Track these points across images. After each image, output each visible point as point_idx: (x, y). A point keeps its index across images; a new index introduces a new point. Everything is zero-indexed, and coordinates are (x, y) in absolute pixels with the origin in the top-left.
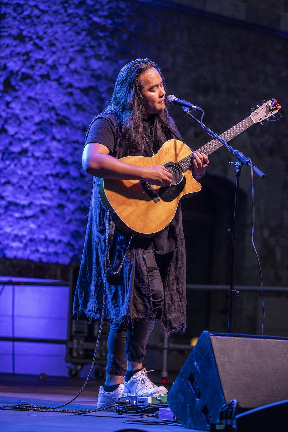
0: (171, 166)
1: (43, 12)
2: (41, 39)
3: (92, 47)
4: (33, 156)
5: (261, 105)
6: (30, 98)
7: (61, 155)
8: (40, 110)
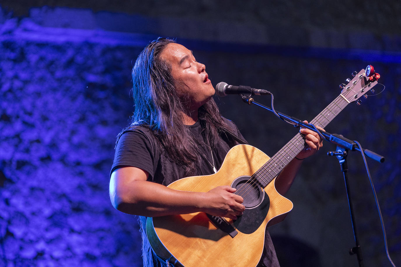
0: (244, 182)
1: (26, 82)
2: (30, 114)
3: (95, 112)
4: (52, 258)
5: (351, 78)
6: (32, 189)
7: (86, 249)
8: (48, 200)
